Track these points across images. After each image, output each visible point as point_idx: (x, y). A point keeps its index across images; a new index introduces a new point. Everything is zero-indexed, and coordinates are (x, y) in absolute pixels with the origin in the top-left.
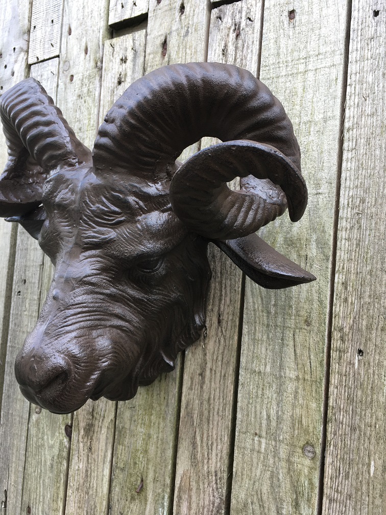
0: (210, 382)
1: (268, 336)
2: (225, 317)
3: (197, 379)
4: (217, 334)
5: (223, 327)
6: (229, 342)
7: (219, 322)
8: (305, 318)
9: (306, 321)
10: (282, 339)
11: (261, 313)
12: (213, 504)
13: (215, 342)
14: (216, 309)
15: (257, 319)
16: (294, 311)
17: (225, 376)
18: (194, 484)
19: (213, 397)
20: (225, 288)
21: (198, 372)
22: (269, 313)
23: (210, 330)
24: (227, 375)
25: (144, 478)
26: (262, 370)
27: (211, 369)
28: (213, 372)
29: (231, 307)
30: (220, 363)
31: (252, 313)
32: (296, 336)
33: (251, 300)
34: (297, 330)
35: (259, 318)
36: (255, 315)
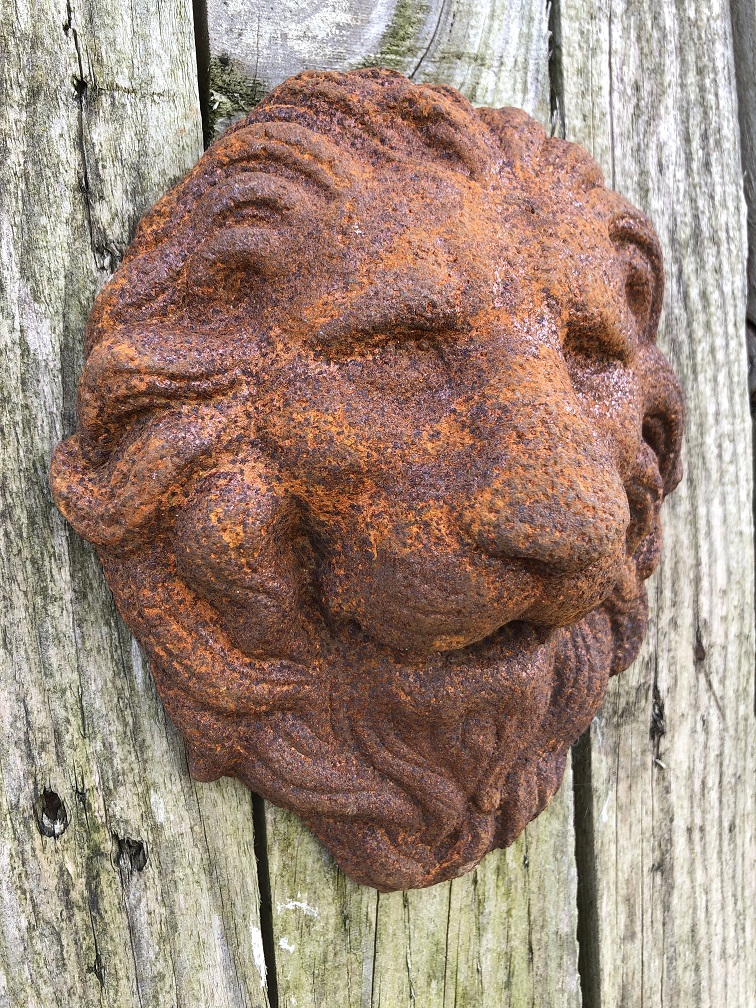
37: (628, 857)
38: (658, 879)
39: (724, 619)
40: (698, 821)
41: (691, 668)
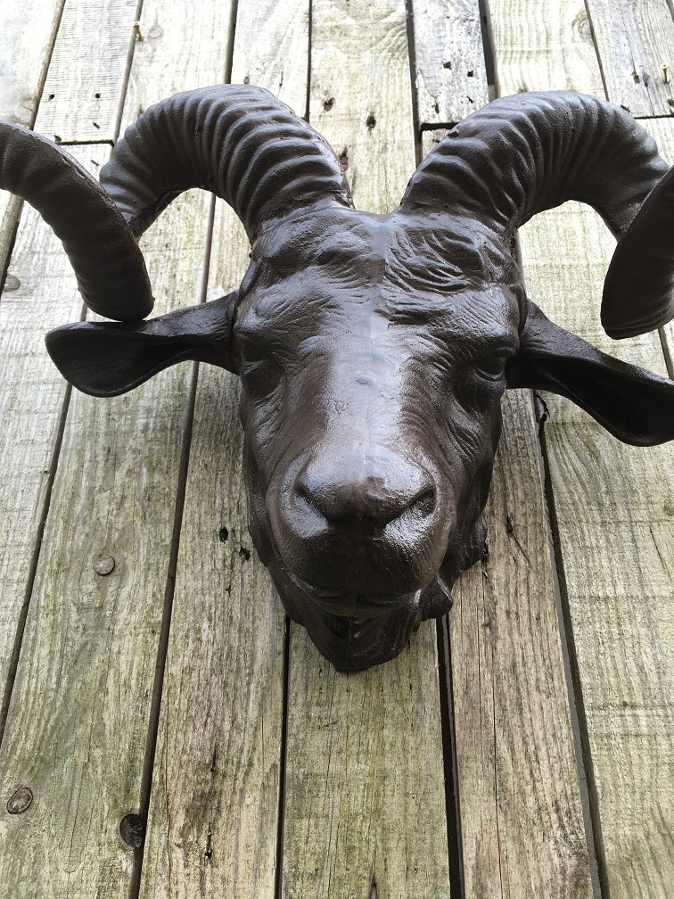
0: (510, 634)
1: (608, 539)
2: (520, 521)
3: (481, 634)
4: (509, 551)
5: (519, 536)
6: (536, 559)
7: (510, 530)
8: (663, 505)
9: (666, 509)
10: (634, 541)
11: (586, 507)
12: (563, 872)
13: (508, 563)
14: (499, 511)
15: (582, 516)
16: (641, 497)
17: (538, 619)
18: (509, 845)
19: (521, 661)
20: (511, 477)
21: (482, 621)
22: (600, 504)
23: (493, 546)
24: (542, 616)
25: (378, 876)
26: (611, 594)
27: (508, 613)
28: (513, 616)
29: (528, 504)
30: (524, 598)
31: (572, 507)
32: (655, 533)
33: (564, 489)
34: (655, 524)
35: (584, 514)
36: (576, 510)
37: (469, 615)
38: (488, 630)
39: (524, 514)
40: (514, 609)
41: (505, 534)
